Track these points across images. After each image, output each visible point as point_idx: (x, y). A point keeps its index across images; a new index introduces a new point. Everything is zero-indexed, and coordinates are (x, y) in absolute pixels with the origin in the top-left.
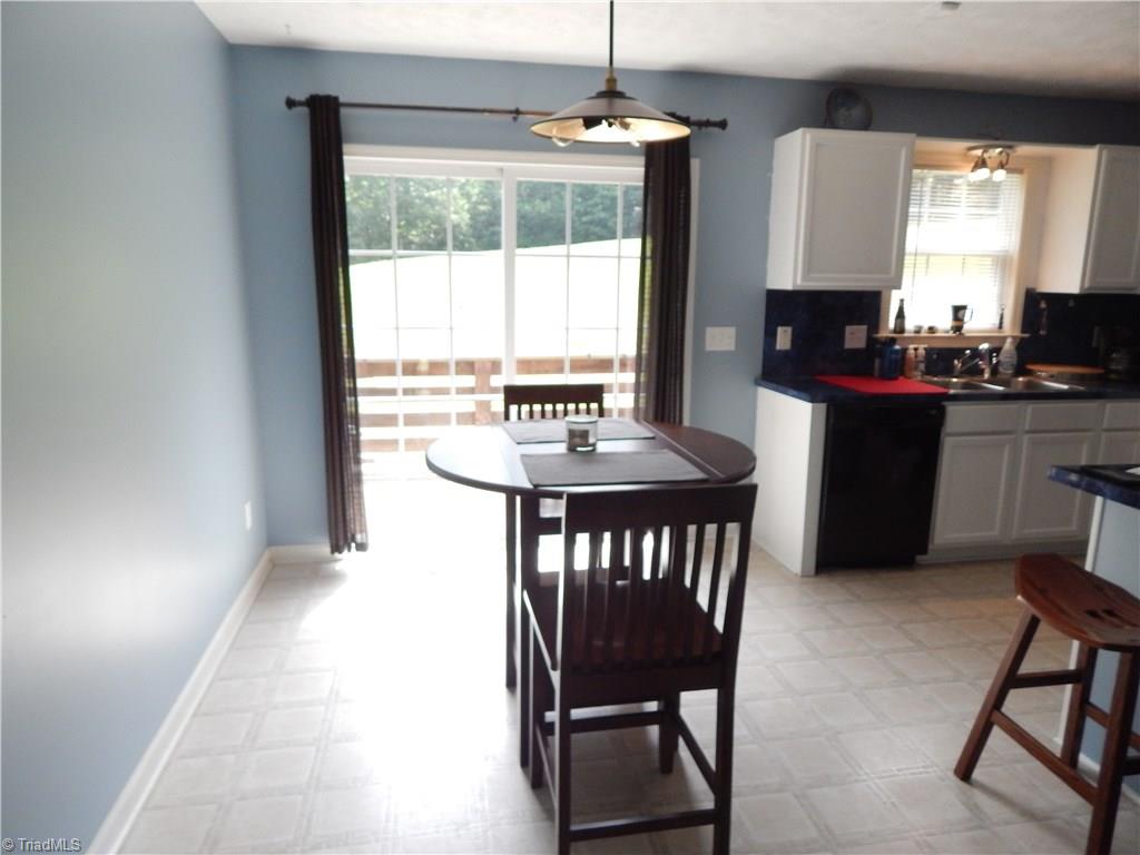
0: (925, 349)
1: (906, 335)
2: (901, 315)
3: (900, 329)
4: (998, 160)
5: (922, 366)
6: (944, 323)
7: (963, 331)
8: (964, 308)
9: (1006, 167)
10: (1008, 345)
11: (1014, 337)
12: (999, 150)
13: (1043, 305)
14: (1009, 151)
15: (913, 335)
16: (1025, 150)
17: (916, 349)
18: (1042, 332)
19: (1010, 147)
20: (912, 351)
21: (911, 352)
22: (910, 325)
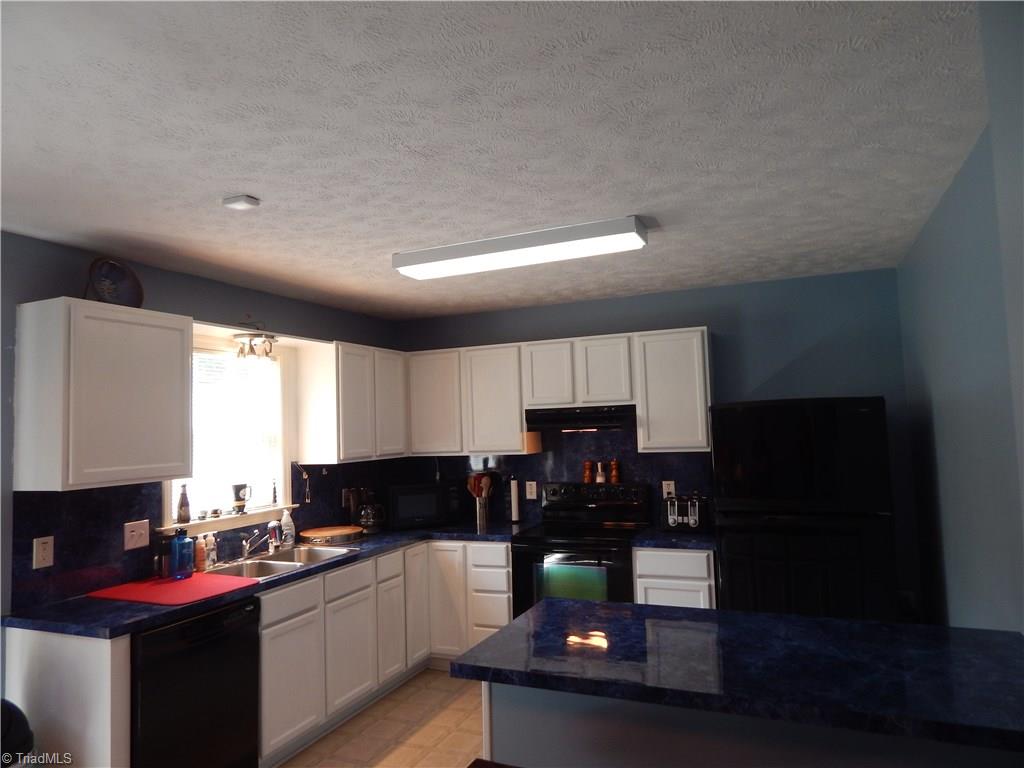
0: (214, 535)
1: (191, 523)
2: (184, 503)
3: (184, 518)
4: (263, 348)
5: (213, 555)
6: (228, 503)
7: (245, 510)
8: (244, 487)
9: (270, 354)
10: (286, 518)
11: (288, 509)
12: (263, 339)
13: (305, 476)
14: (271, 340)
15: (198, 522)
16: (283, 341)
17: (205, 537)
18: (308, 501)
19: (273, 337)
20: (203, 541)
21: (201, 540)
22: (194, 513)
